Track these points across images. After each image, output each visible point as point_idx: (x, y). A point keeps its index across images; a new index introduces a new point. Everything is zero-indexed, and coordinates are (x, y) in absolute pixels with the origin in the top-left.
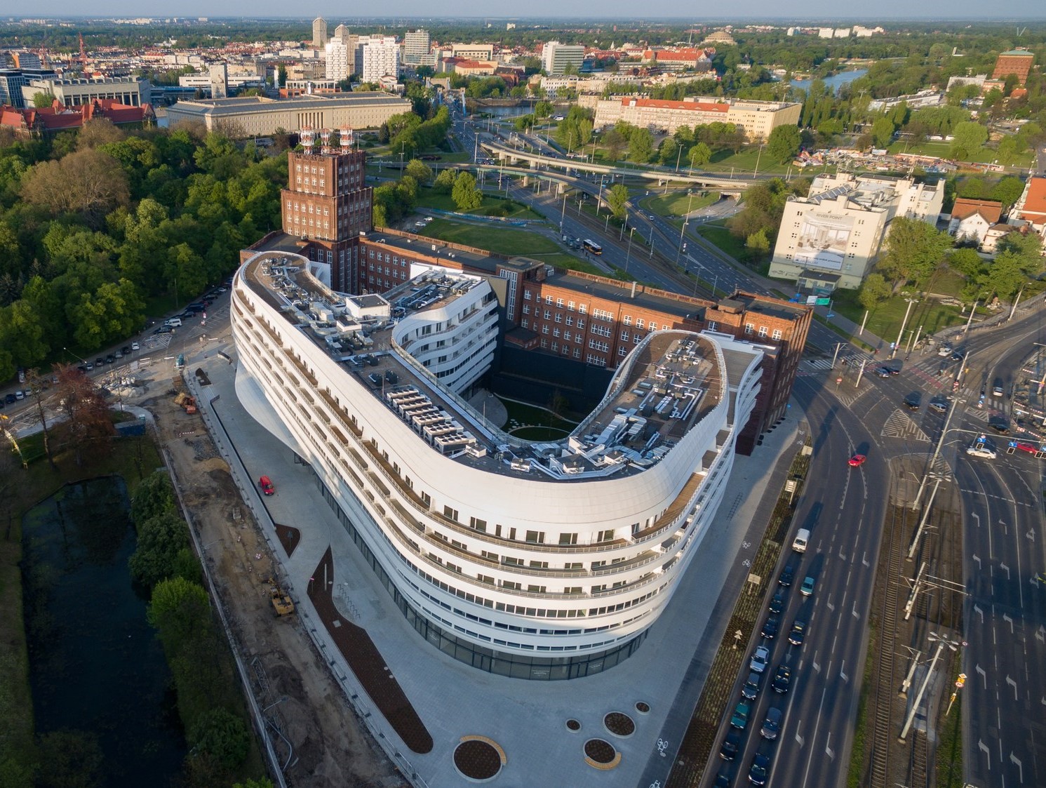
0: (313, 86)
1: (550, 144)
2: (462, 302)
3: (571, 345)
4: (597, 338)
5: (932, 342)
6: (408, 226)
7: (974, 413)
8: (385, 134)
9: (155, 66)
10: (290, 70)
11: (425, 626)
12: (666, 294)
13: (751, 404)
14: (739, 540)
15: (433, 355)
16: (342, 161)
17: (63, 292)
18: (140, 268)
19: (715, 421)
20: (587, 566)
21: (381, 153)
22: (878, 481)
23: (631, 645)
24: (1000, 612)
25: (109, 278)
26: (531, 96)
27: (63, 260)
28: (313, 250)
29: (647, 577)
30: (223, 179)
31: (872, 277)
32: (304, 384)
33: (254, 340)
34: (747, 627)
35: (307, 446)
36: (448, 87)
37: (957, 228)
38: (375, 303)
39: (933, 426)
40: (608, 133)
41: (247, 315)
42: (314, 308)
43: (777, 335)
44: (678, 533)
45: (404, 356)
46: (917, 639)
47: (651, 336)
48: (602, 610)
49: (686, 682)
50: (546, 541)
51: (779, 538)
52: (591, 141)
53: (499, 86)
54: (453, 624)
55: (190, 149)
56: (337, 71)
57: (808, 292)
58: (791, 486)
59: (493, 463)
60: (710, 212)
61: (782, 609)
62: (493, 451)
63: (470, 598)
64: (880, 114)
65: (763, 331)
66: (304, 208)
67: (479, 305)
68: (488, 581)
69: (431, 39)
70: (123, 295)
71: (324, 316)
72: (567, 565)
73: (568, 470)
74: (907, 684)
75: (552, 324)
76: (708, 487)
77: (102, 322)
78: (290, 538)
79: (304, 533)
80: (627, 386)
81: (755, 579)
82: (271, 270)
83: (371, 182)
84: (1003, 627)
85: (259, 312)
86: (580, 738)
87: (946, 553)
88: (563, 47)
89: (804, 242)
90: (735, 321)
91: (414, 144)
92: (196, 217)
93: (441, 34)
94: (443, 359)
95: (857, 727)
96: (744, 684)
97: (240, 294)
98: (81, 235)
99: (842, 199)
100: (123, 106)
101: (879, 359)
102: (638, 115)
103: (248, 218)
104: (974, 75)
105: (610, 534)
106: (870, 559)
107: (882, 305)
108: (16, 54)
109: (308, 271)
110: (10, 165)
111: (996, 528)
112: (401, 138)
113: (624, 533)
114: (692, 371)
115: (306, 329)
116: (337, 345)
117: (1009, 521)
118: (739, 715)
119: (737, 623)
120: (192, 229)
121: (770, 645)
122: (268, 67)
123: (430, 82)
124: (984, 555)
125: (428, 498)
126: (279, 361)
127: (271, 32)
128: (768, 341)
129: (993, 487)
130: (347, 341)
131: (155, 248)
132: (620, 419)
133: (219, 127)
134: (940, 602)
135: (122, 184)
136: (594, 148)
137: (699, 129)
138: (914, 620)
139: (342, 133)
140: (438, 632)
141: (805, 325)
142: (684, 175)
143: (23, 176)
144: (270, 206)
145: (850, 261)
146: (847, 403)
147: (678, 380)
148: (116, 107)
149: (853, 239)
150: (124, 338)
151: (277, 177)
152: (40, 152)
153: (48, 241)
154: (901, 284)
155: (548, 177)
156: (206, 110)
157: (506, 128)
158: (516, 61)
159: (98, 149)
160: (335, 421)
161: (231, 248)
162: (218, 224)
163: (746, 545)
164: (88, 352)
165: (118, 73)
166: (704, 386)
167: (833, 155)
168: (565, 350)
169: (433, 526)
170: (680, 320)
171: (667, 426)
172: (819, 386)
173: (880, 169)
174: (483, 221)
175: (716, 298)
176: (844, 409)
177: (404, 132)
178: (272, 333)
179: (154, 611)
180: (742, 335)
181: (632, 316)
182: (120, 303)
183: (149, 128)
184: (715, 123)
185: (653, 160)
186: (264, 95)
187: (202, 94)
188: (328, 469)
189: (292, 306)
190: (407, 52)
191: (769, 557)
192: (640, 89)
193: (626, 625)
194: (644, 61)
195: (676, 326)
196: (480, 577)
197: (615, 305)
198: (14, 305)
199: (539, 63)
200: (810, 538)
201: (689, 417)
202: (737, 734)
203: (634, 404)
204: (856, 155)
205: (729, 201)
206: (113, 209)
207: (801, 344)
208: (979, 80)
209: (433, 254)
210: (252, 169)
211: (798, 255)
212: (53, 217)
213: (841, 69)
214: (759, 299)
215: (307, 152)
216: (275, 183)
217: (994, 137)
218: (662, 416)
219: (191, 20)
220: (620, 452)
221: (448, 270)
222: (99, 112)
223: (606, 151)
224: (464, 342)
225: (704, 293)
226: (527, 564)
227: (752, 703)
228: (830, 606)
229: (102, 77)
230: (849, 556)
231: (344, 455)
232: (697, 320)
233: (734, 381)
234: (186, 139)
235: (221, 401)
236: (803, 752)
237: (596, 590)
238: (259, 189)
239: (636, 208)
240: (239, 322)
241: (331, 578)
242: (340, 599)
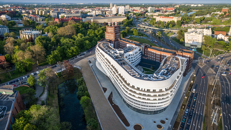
0: (110, 15)
1: (149, 24)
2: (135, 51)
3: (153, 58)
4: (158, 57)
5: (217, 57)
6: (126, 38)
7: (223, 68)
8: (123, 23)
9: (84, 11)
10: (106, 12)
11: (128, 105)
12: (168, 50)
13: (185, 68)
14: (183, 91)
15: (131, 60)
16: (115, 27)
17: (64, 49)
18: (79, 44)
19: (179, 71)
20: (157, 95)
21: (122, 26)
22: (207, 80)
23: (165, 109)
24: (227, 103)
25: (72, 46)
26: (146, 16)
27: (64, 43)
28: (110, 41)
29: (168, 97)
30: (94, 30)
31: (203, 46)
32: (108, 64)
33: (99, 56)
34: (185, 106)
35: (108, 74)
36: (132, 15)
37: (217, 37)
38: (121, 50)
39: (216, 70)
40: (158, 22)
41: (98, 52)
42: (111, 51)
43: (188, 56)
44: (173, 90)
45: (126, 59)
46: (213, 108)
47: (167, 57)
48: (160, 103)
49: (174, 115)
50: (150, 91)
51: (190, 91)
52: (155, 24)
53: (141, 15)
54: (134, 105)
55: (88, 25)
56: (114, 12)
57: (192, 49)
58: (192, 82)
59: (141, 78)
60: (173, 36)
61: (191, 102)
62: (141, 76)
63: (137, 101)
64: (197, 19)
65: (186, 55)
66: (109, 35)
67: (138, 51)
68: (140, 98)
69: (130, 6)
70: (75, 49)
71: (112, 52)
72: (154, 95)
73: (154, 79)
74: (212, 115)
75: (150, 55)
76: (178, 82)
77: (71, 53)
78: (105, 90)
79: (107, 89)
80: (163, 65)
81: (186, 97)
82: (103, 45)
83: (120, 30)
84: (227, 105)
85: (100, 52)
86: (156, 124)
87: (218, 93)
88: (152, 8)
89: (189, 40)
90: (181, 54)
91: (127, 24)
92: (89, 36)
93: (131, 6)
94: (132, 60)
95: (204, 123)
96: (184, 115)
97: (97, 49)
98: (67, 39)
99: (194, 32)
100: (77, 18)
101: (207, 60)
102: (162, 19)
103: (99, 36)
104: (217, 12)
105: (161, 90)
106: (205, 94)
107: (206, 50)
108: (59, 9)
109: (109, 45)
110: (56, 28)
111: (226, 88)
112: (125, 23)
113: (164, 90)
114: (175, 62)
115: (109, 55)
116: (115, 57)
117: (228, 87)
118: (183, 121)
119: (183, 105)
120: (89, 38)
121: (189, 109)
122: (103, 11)
123: (130, 14)
124: (224, 93)
125: (129, 84)
126: (104, 60)
127: (103, 6)
128: (187, 57)
129: (226, 81)
130: (117, 56)
131: (82, 41)
132: (162, 71)
133: (94, 21)
134: (217, 101)
135: (75, 31)
136: (156, 25)
137: (170, 21)
138: (213, 104)
139: (115, 23)
140: (131, 106)
141: (193, 54)
142: (169, 29)
143: (58, 30)
144: (103, 34)
145: (198, 43)
146: (201, 67)
147: (172, 64)
148: (75, 18)
149: (198, 39)
150: (76, 55)
151: (104, 30)
152: (61, 26)
153: (61, 40)
154: (208, 47)
155: (148, 30)
156: (92, 19)
157: (142, 21)
158: (144, 10)
159: (71, 25)
160: (114, 70)
161: (96, 41)
162: (94, 37)
163: (185, 92)
164: (70, 58)
165: (77, 12)
166: (177, 65)
167: (189, 25)
168: (152, 59)
169: (130, 89)
170: (172, 54)
171: (171, 72)
172: (196, 65)
173: (200, 27)
174: (138, 37)
175: (177, 50)
176: (201, 68)
177: (126, 22)
178: (103, 55)
179: (81, 102)
180: (183, 56)
181: (163, 54)
182: (75, 50)
183: (81, 22)
184: (173, 21)
185: (164, 27)
186: (102, 16)
187: (91, 16)
188: (112, 78)
189: (106, 51)
190: (126, 9)
191: (188, 94)
192: (163, 15)
193: (164, 105)
194: (164, 10)
195: (171, 55)
196: (138, 97)
197: (160, 52)
198: (55, 51)
199: (148, 10)
200: (195, 90)
201: (175, 70)
202: (183, 124)
203: (165, 68)
204: (193, 25)
205: (175, 34)
206: (73, 35)
207: (193, 57)
208: (219, 13)
209: (130, 43)
210: (100, 28)
211: (189, 42)
212: (62, 36)
213: (192, 11)
214: (184, 50)
215: (109, 26)
216: (104, 31)
217: (222, 21)
218: (170, 70)
219: (90, 3)
220: (163, 76)
221: (133, 45)
222: (72, 19)
223: (157, 25)
224: (136, 57)
225: (175, 49)
226: (147, 95)
227: (186, 119)
228: (199, 102)
229: (74, 13)
230: (202, 94)
231: (115, 76)
232: (175, 54)
233: (182, 64)
234: (87, 23)
235: (93, 66)
236: (195, 127)
237: (159, 99)
238: (101, 32)
239: (162, 35)
240: (97, 53)
241: (112, 97)
242: (114, 100)
